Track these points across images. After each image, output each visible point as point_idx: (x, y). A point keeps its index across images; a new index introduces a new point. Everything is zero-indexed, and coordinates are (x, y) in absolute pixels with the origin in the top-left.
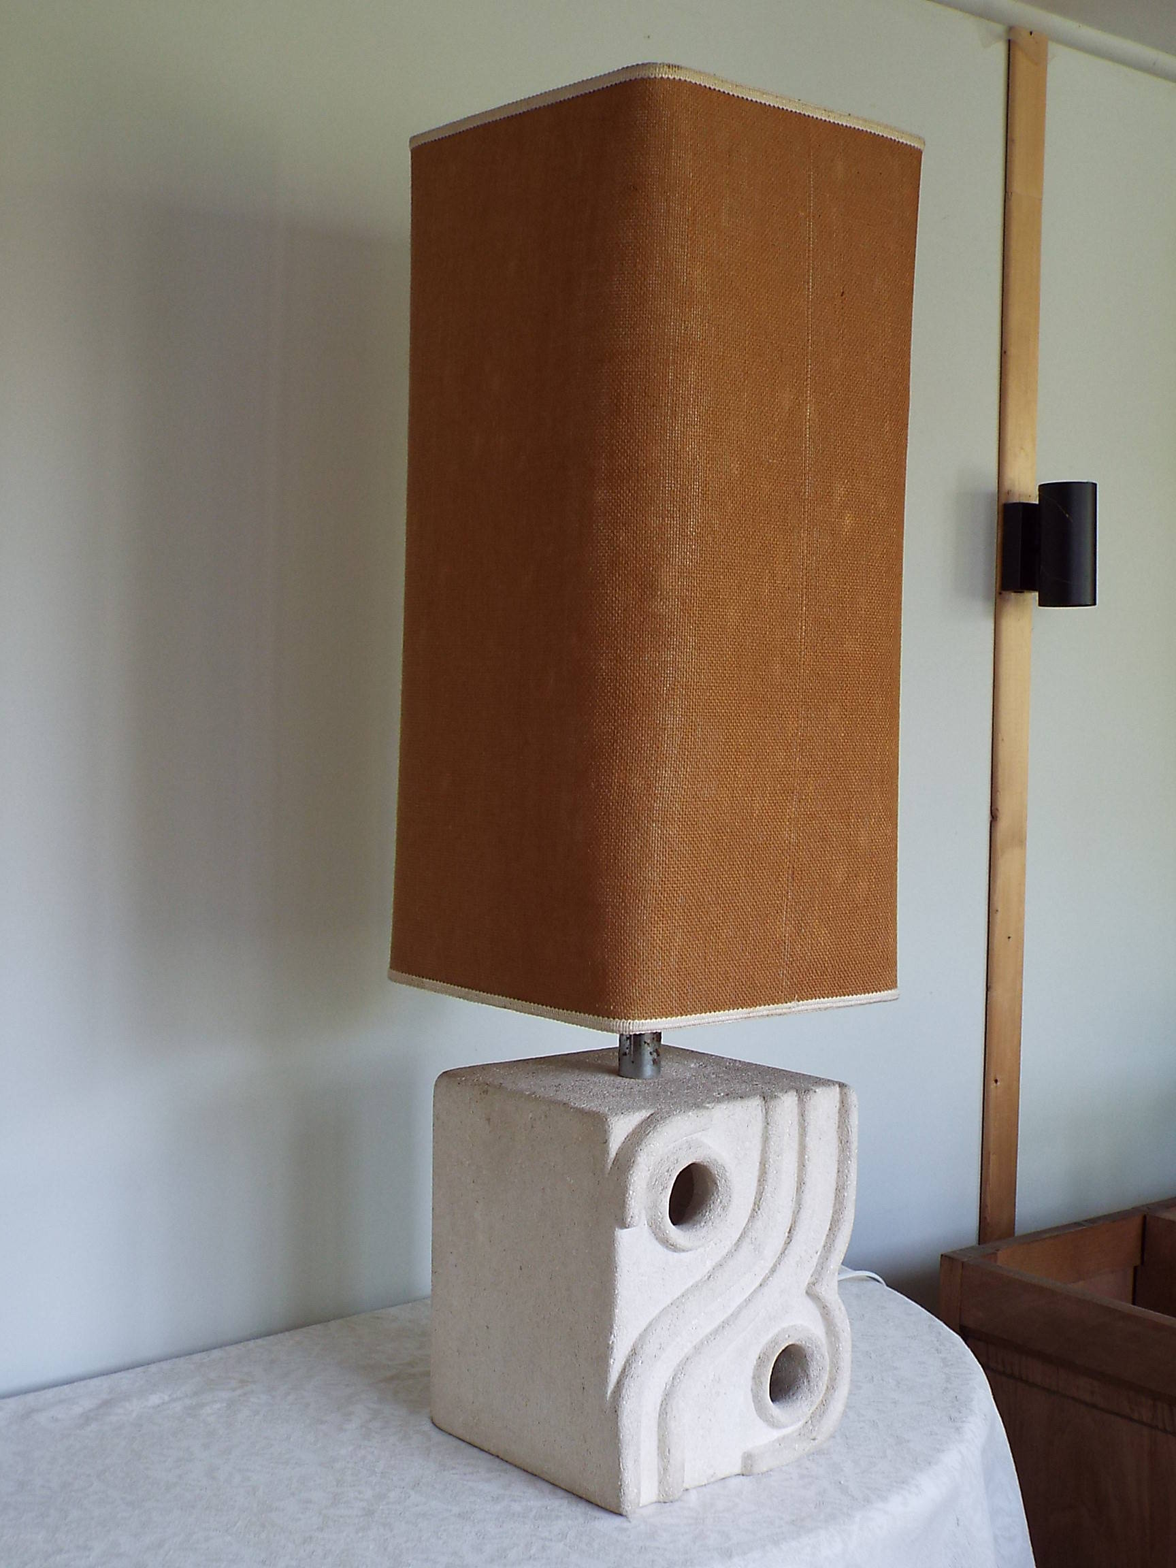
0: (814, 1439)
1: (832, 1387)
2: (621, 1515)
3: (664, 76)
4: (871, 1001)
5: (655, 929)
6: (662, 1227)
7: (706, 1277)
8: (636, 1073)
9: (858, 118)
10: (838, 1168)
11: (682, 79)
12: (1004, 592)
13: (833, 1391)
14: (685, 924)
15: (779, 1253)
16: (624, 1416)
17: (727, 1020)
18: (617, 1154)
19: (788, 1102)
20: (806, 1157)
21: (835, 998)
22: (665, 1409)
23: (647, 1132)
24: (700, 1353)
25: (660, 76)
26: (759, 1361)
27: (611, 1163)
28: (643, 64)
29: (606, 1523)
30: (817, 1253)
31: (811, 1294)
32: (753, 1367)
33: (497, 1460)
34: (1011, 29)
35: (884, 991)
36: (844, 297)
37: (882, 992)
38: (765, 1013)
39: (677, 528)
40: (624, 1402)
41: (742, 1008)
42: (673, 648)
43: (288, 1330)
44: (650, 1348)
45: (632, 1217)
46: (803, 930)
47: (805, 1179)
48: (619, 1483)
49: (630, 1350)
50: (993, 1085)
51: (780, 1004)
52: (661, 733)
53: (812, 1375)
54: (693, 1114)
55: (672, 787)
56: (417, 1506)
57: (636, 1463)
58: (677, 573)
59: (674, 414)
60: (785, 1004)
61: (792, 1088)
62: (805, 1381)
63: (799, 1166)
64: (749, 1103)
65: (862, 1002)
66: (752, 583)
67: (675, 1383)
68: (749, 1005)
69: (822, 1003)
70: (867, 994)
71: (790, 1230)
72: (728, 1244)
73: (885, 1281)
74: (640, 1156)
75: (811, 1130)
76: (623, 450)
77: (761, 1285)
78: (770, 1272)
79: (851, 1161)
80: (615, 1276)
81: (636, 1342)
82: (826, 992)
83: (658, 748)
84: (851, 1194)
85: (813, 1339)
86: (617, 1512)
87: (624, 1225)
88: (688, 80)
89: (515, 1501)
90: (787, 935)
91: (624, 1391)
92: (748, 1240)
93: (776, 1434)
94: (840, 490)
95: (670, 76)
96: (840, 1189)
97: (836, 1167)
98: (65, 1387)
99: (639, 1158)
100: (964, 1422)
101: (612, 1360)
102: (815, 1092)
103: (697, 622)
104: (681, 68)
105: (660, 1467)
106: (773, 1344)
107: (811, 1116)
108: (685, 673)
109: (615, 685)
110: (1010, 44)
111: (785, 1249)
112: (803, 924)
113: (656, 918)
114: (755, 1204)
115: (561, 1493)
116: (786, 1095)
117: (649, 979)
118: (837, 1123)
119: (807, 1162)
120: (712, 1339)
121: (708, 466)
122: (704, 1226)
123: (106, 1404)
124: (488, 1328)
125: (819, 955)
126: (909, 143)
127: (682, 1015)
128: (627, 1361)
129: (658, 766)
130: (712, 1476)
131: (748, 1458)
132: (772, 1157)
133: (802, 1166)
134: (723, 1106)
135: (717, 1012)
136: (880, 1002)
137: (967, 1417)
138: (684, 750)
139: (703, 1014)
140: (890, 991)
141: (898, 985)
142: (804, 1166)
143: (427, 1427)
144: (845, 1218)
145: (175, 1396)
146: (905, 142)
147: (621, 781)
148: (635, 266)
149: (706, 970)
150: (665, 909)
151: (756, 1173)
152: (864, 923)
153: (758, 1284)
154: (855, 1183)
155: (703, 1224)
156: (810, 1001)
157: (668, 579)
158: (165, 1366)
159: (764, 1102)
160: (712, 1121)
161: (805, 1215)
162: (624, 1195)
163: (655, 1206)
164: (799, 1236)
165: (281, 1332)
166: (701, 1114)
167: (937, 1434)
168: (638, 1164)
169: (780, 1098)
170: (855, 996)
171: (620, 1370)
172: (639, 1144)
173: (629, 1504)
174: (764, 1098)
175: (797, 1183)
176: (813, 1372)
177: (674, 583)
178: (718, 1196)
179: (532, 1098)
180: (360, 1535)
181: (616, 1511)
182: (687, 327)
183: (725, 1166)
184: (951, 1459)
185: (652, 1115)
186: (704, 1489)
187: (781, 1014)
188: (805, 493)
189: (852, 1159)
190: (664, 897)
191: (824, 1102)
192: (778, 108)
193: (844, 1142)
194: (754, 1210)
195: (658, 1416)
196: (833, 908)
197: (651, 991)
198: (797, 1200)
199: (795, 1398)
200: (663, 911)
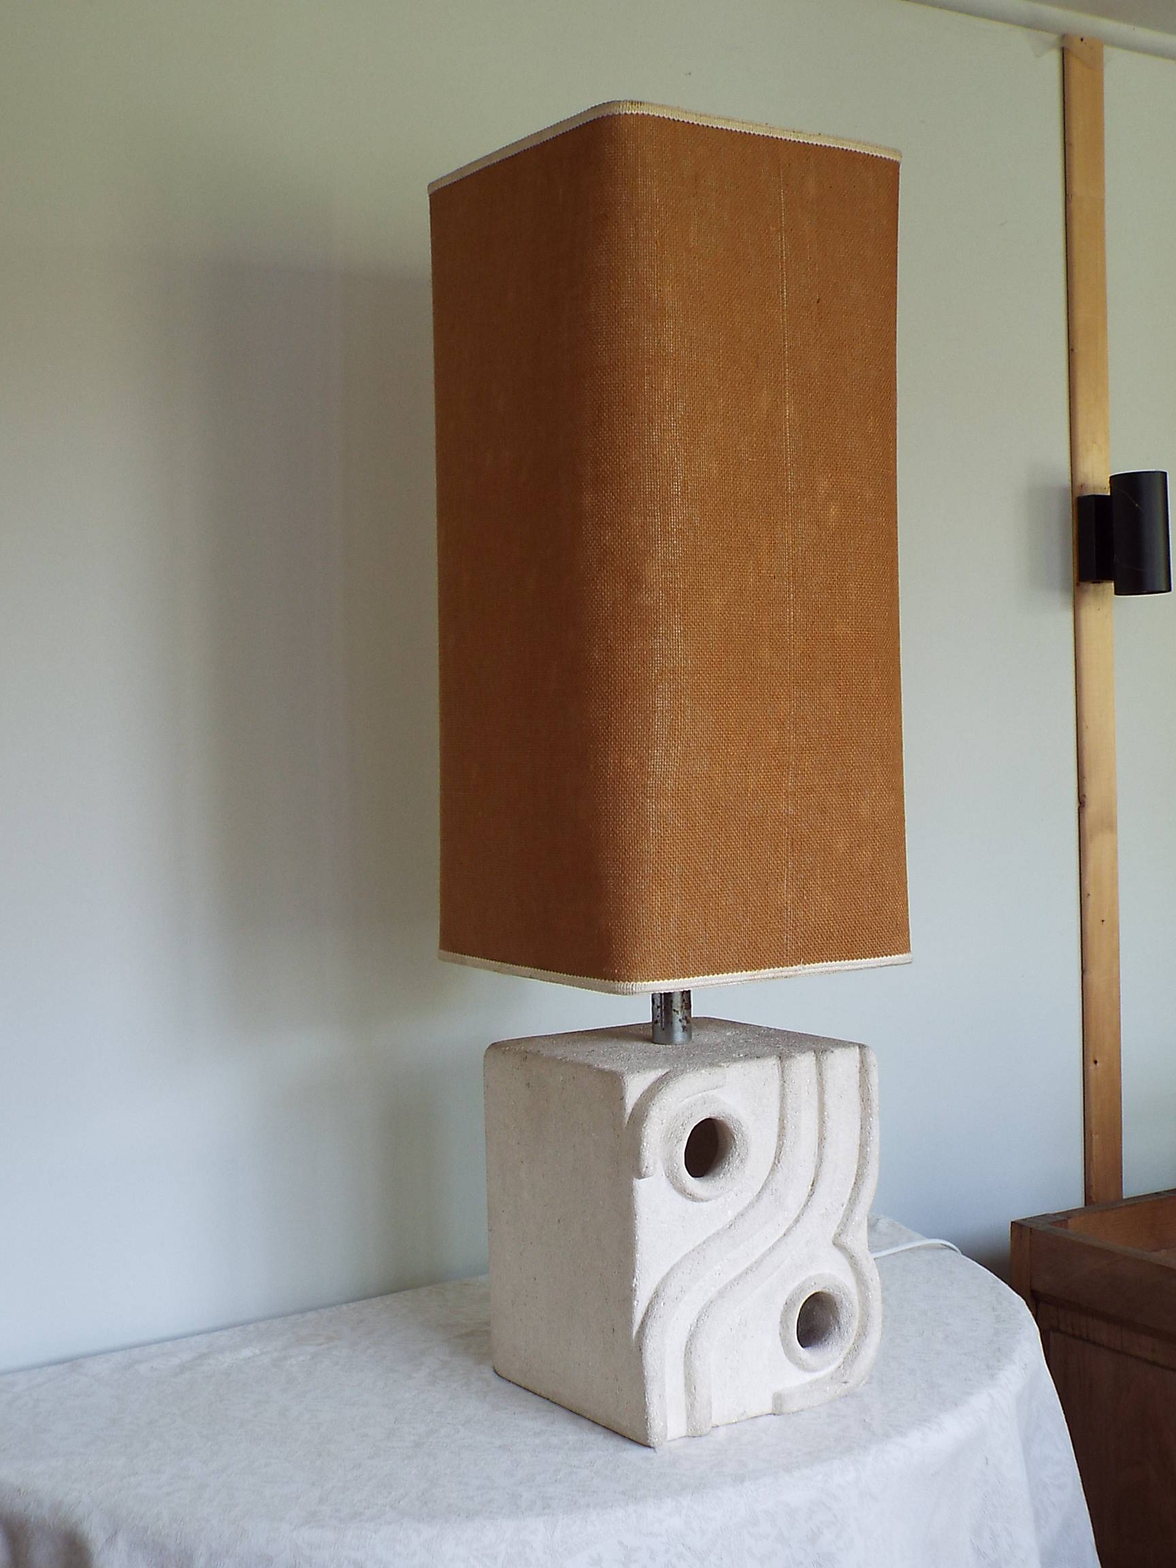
0: (845, 1383)
1: (863, 1333)
2: (650, 1447)
3: (627, 112)
4: (882, 964)
5: (654, 897)
6: (679, 1177)
7: (728, 1226)
8: (668, 1039)
9: (829, 137)
10: (862, 1125)
11: (645, 113)
12: (1082, 584)
13: (864, 1337)
14: (683, 892)
15: (803, 1204)
16: (648, 1354)
17: (732, 982)
18: (633, 1110)
19: (804, 1063)
20: (826, 1113)
21: (842, 961)
22: (690, 1348)
23: (660, 1089)
24: (723, 1297)
25: (624, 112)
26: (786, 1306)
27: (627, 1119)
28: (608, 103)
29: (634, 1454)
30: (843, 1206)
31: (837, 1244)
32: (780, 1313)
33: (547, 1402)
34: (1064, 37)
35: (894, 955)
36: (819, 304)
37: (893, 956)
38: (771, 975)
39: (658, 525)
40: (648, 1341)
41: (747, 971)
42: (660, 636)
43: (381, 1295)
44: (672, 1290)
45: (647, 1167)
46: (805, 898)
47: (825, 1135)
48: (646, 1417)
49: (653, 1292)
50: (1092, 1066)
51: (786, 967)
52: (651, 715)
53: (842, 1322)
54: (706, 1071)
55: (664, 765)
56: (463, 1439)
57: (662, 1397)
58: (660, 567)
59: (651, 421)
60: (791, 968)
61: (810, 1049)
62: (836, 1328)
63: (819, 1123)
64: (766, 1062)
65: (872, 965)
66: (736, 573)
67: (699, 1325)
68: (753, 968)
69: (830, 966)
70: (876, 958)
71: (813, 1183)
72: (749, 1196)
73: (960, 1249)
74: (652, 1110)
75: (829, 1087)
76: (605, 457)
77: (785, 1235)
78: (793, 1223)
79: (872, 1118)
80: (635, 1224)
81: (658, 1285)
82: (834, 956)
83: (649, 729)
84: (874, 1150)
85: (841, 1287)
86: (646, 1444)
87: (640, 1176)
88: (651, 114)
89: (555, 1435)
90: (789, 902)
91: (647, 1330)
92: (768, 1191)
93: (808, 1377)
94: (823, 485)
95: (633, 112)
96: (863, 1146)
97: (859, 1124)
98: (168, 1343)
99: (651, 1112)
100: (999, 1369)
101: (636, 1302)
102: (832, 1052)
103: (681, 611)
104: (644, 103)
105: (688, 1403)
106: (799, 1291)
107: (829, 1074)
108: (672, 659)
109: (607, 673)
110: (1064, 52)
111: (809, 1201)
112: (805, 892)
113: (654, 887)
114: (775, 1158)
115: (599, 1429)
116: (804, 1055)
117: (649, 944)
118: (858, 1083)
119: (826, 1118)
120: (736, 1283)
121: (686, 467)
122: (722, 1177)
123: (202, 1356)
124: (535, 1279)
125: (824, 921)
126: (883, 156)
127: (684, 978)
128: (650, 1303)
129: (650, 745)
130: (743, 1415)
131: (778, 1399)
132: (790, 1113)
133: (822, 1122)
134: (739, 1065)
135: (721, 975)
136: (891, 965)
137: (1004, 1366)
138: (674, 730)
139: (706, 976)
140: (901, 955)
141: (911, 949)
142: (824, 1122)
143: (489, 1374)
144: (869, 1172)
145: (265, 1350)
146: (879, 155)
147: (616, 761)
148: (609, 287)
149: (707, 935)
150: (662, 878)
151: (776, 1130)
152: (870, 890)
153: (782, 1233)
154: (878, 1139)
155: (722, 1175)
156: (816, 964)
157: (653, 572)
158: (262, 1325)
159: (779, 1062)
160: (725, 1078)
161: (827, 1168)
162: (639, 1148)
163: (670, 1159)
164: (821, 1189)
165: (374, 1297)
166: (713, 1071)
167: (970, 1380)
168: (651, 1118)
169: (796, 1058)
170: (864, 960)
171: (644, 1312)
172: (651, 1099)
173: (656, 1437)
174: (780, 1057)
175: (819, 1138)
176: (843, 1319)
177: (657, 577)
178: (736, 1149)
179: (561, 1062)
180: (406, 1462)
181: (643, 1443)
182: (660, 340)
183: (740, 1120)
184: (980, 1401)
185: (667, 1073)
186: (734, 1426)
187: (786, 977)
188: (788, 487)
189: (874, 1116)
190: (661, 867)
191: (843, 1063)
192: (745, 133)
193: (865, 1100)
194: (775, 1163)
195: (683, 1356)
196: (836, 876)
197: (652, 955)
198: (818, 1155)
199: (826, 1343)
200: (661, 880)
